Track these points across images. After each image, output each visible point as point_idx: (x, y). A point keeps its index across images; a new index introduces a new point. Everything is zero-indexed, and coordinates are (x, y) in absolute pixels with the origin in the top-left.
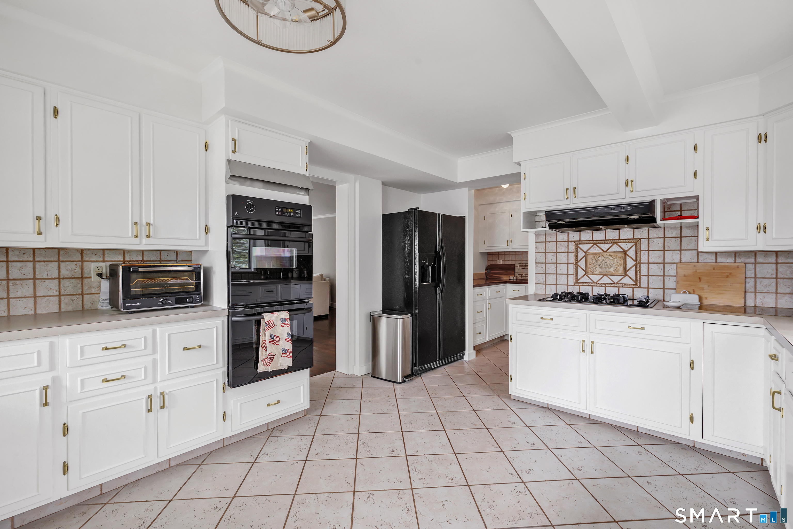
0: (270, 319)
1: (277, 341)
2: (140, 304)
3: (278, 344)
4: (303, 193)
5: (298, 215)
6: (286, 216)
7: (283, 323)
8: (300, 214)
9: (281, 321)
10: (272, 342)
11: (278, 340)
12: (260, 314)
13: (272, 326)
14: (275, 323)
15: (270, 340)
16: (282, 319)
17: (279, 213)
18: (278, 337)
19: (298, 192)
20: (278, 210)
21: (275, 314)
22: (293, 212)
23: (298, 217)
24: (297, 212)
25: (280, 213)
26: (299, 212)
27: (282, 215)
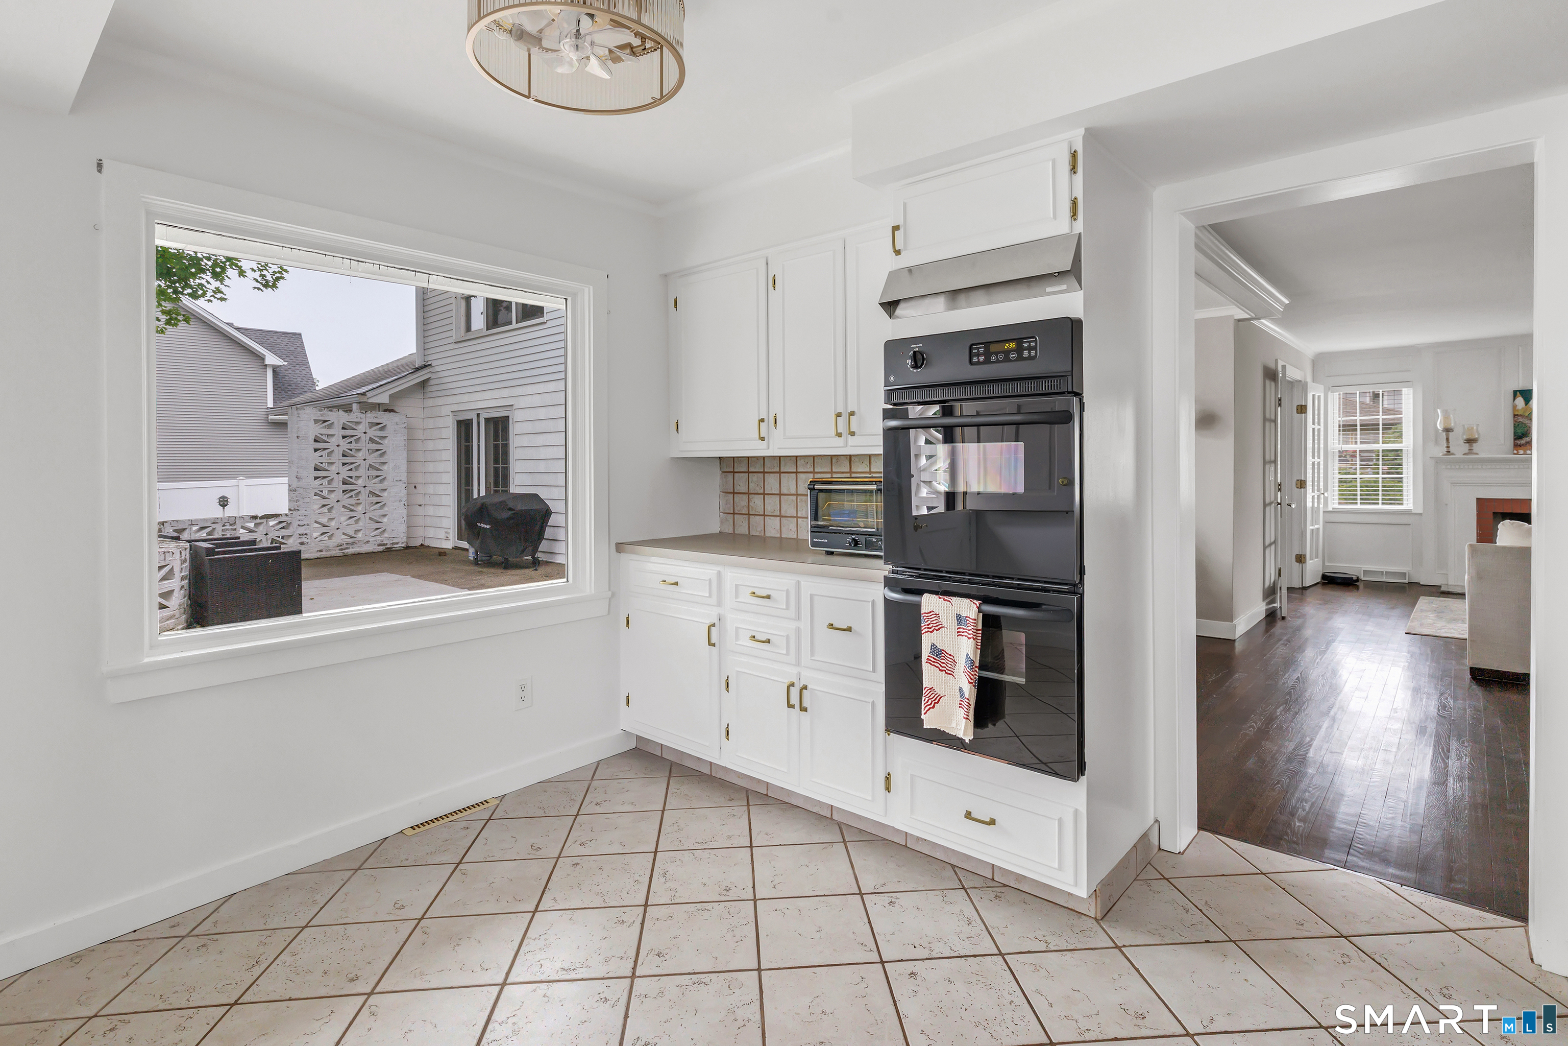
0: (932, 610)
1: (949, 666)
2: (827, 541)
3: (951, 674)
4: (1064, 287)
5: (1029, 353)
6: (998, 361)
7: (961, 626)
8: (1035, 348)
9: (957, 620)
10: (935, 664)
11: (952, 664)
12: (920, 592)
13: (935, 625)
14: (943, 621)
15: (929, 656)
16: (961, 616)
17: (980, 358)
18: (952, 658)
19: (1049, 290)
20: (978, 351)
21: (946, 600)
22: (1016, 348)
23: (1030, 358)
24: (1026, 345)
25: (982, 358)
26: (1033, 344)
27: (987, 361)
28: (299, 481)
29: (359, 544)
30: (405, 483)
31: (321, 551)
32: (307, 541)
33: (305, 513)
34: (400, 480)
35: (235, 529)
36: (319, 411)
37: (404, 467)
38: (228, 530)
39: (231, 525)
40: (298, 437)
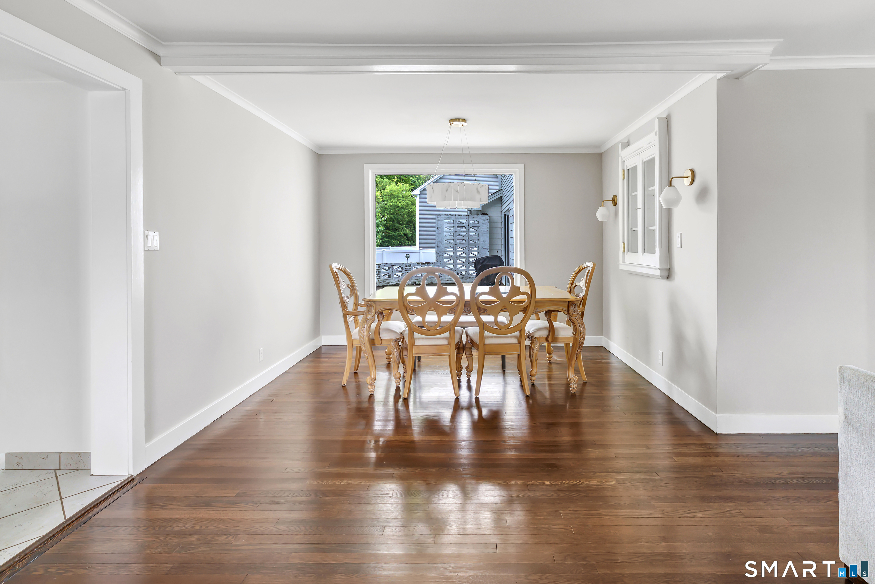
28: (438, 248)
29: (465, 279)
30: (488, 250)
31: (448, 280)
32: (442, 275)
33: (441, 263)
34: (486, 248)
35: (411, 268)
36: (447, 216)
37: (487, 242)
38: (408, 268)
39: (409, 266)
40: (437, 228)
